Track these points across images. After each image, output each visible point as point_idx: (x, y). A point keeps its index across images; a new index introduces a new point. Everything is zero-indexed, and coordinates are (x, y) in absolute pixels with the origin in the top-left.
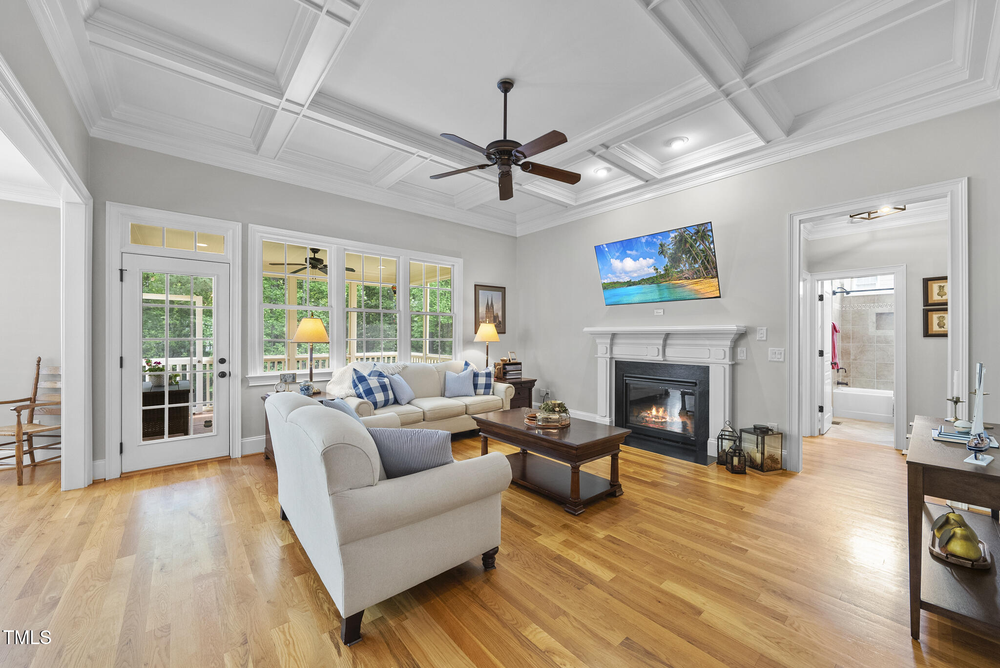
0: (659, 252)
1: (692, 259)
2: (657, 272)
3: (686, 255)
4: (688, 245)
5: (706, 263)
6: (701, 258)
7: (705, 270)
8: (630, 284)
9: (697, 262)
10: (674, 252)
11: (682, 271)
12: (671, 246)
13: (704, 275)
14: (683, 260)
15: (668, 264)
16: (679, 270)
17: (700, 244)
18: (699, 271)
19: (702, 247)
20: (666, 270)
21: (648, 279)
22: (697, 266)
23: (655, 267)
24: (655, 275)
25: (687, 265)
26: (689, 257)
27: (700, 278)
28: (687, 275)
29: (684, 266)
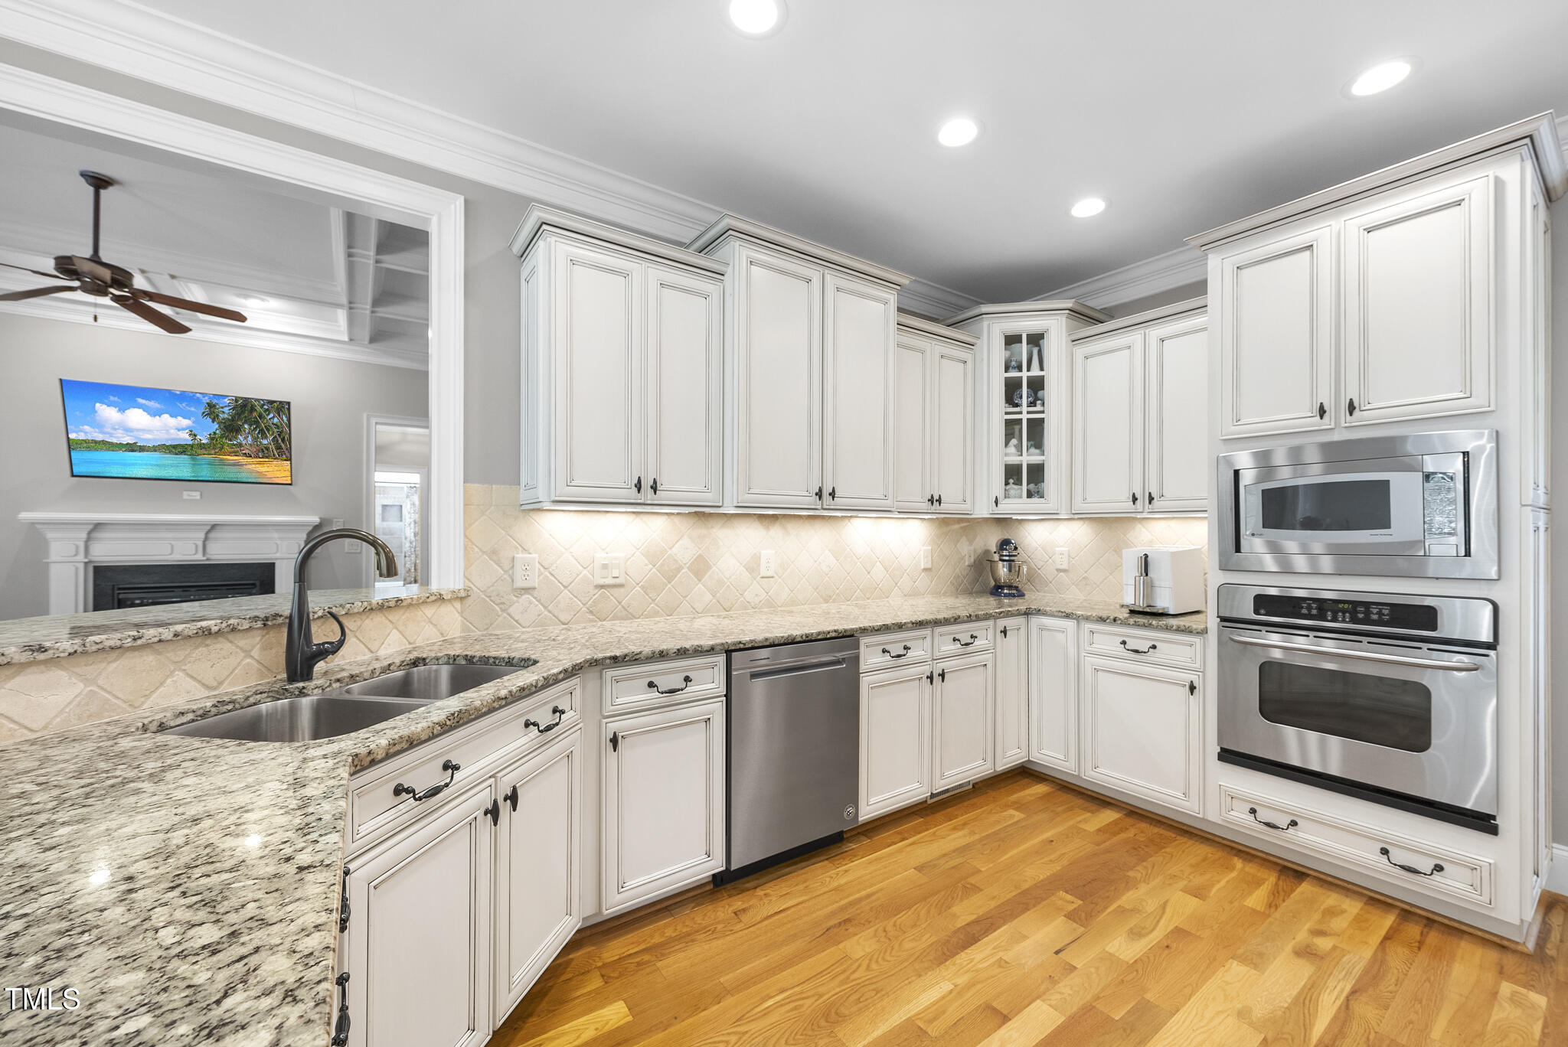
0: (203, 413)
1: (259, 433)
2: (195, 439)
3: (251, 425)
4: (255, 414)
5: (280, 441)
6: (273, 434)
7: (277, 449)
8: (131, 448)
9: (266, 437)
10: (230, 418)
11: (240, 445)
12: (226, 410)
13: (274, 455)
14: (245, 431)
15: (218, 432)
16: (235, 443)
17: (274, 417)
18: (267, 449)
19: (276, 420)
20: (212, 439)
21: (175, 447)
22: (265, 442)
23: (191, 431)
24: (191, 443)
25: (250, 438)
26: (255, 429)
27: (267, 457)
28: (247, 452)
29: (245, 438)
